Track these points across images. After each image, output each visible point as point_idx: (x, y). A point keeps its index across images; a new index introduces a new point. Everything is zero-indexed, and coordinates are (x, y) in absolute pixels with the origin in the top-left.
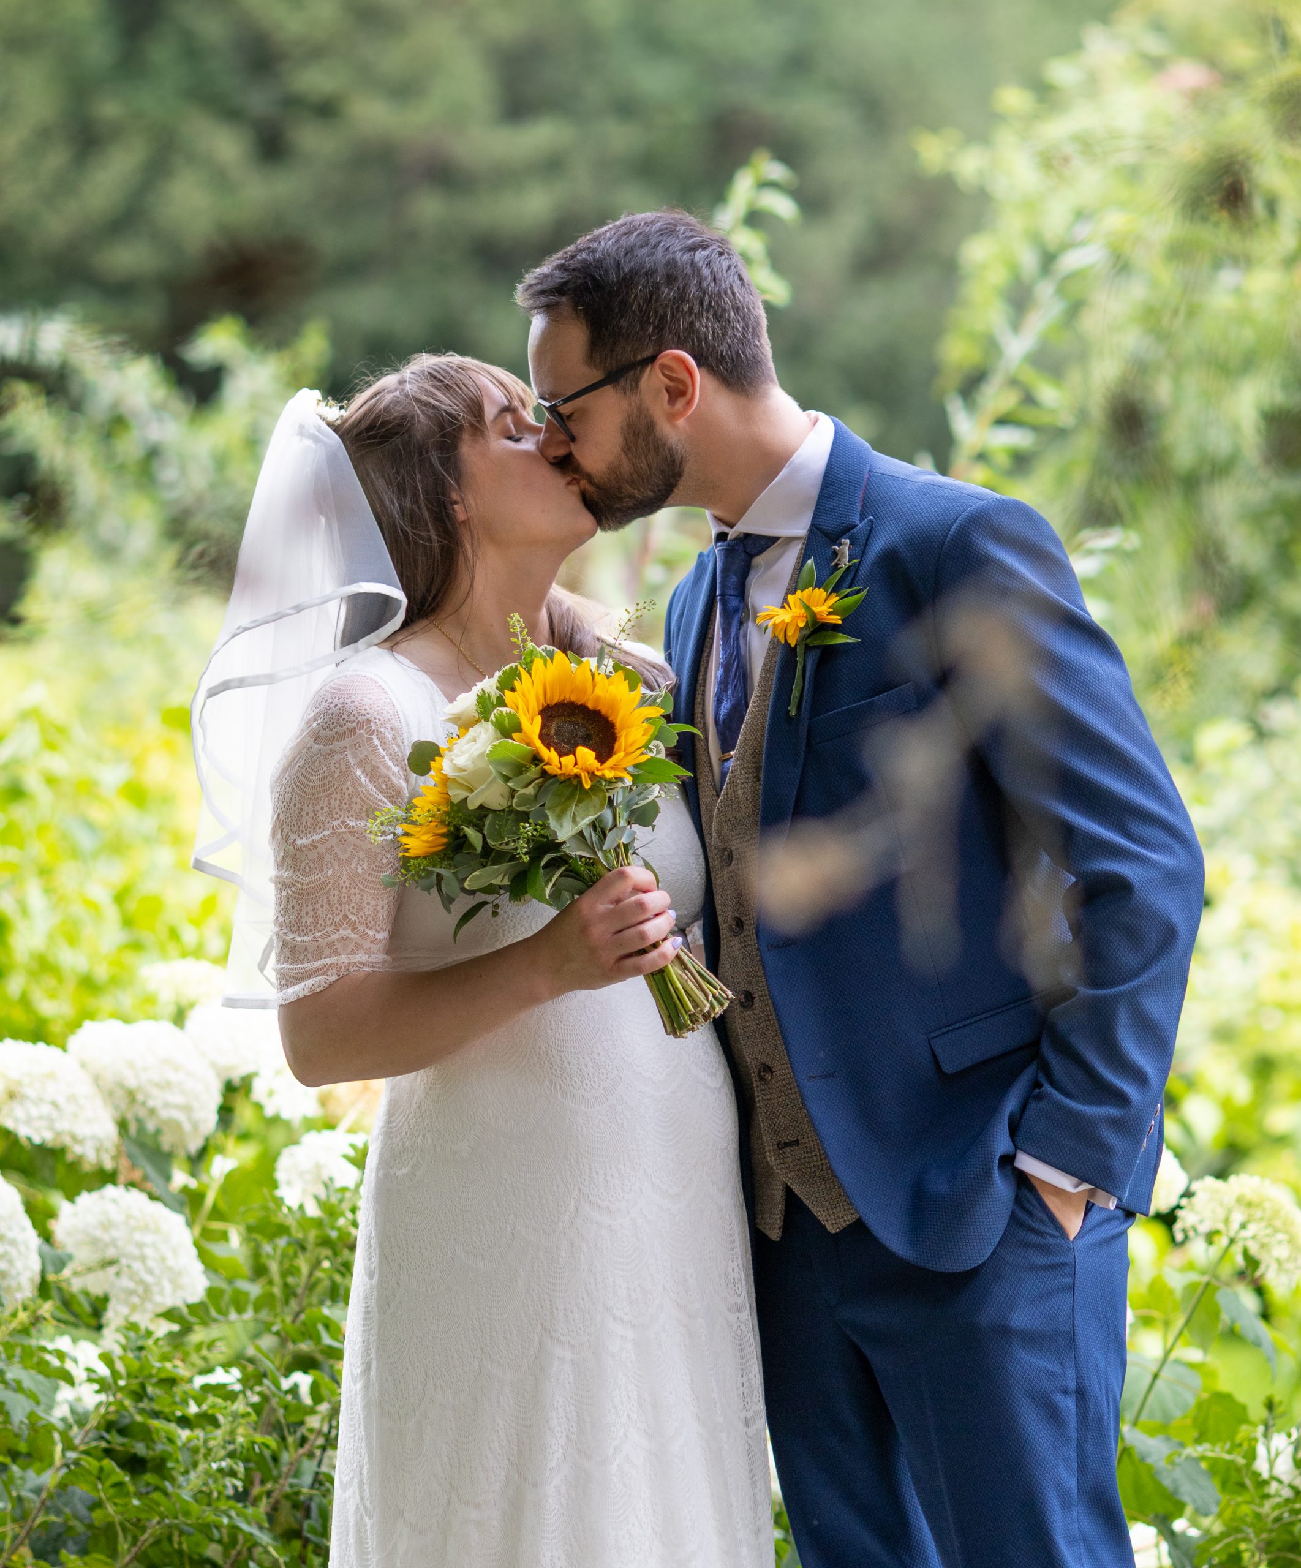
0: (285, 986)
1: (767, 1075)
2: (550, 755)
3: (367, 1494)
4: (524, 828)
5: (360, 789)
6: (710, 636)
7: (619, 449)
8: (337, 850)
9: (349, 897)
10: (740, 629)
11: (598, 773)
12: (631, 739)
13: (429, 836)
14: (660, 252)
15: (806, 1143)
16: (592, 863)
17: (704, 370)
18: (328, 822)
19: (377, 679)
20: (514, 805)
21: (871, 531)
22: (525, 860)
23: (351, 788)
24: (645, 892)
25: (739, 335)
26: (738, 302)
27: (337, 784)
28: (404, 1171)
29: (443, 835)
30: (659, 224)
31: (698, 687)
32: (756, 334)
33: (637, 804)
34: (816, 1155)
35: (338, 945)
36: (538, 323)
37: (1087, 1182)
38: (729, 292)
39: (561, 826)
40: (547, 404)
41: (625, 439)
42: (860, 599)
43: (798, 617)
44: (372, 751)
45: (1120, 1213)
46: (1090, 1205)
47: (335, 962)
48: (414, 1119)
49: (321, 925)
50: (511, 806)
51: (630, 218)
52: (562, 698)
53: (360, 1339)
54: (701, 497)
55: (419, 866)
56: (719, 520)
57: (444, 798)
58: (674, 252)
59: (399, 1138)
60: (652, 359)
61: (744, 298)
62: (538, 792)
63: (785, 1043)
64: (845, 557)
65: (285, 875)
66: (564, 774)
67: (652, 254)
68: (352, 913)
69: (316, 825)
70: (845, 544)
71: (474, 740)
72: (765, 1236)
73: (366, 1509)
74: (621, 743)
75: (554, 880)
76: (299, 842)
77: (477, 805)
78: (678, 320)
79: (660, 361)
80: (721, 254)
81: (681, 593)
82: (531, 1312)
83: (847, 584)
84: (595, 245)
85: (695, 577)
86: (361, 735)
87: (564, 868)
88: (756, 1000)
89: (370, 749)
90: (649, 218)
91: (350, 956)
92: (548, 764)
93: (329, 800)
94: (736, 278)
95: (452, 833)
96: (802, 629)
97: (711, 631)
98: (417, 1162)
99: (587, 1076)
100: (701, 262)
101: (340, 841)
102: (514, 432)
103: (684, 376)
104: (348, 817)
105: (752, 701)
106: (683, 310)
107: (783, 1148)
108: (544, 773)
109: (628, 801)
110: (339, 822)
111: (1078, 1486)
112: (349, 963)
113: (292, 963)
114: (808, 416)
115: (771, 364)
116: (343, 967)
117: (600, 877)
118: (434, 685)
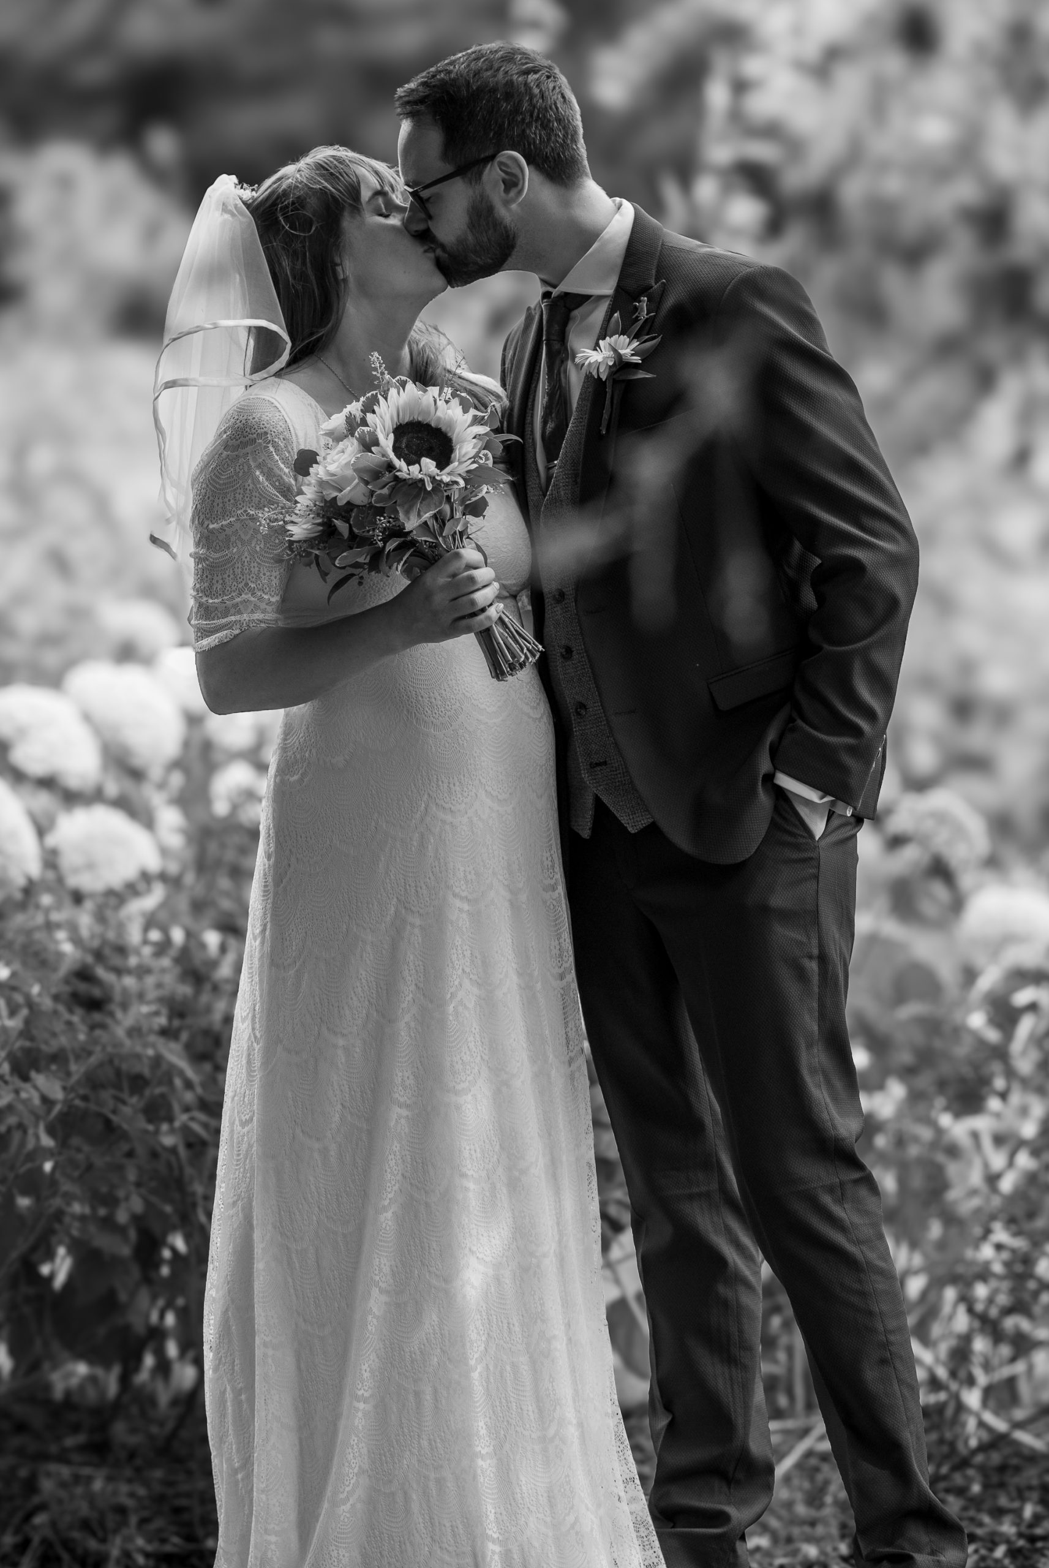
0: (201, 638)
1: (582, 711)
2: (400, 464)
3: (257, 1026)
4: (380, 520)
5: (258, 486)
6: (537, 371)
7: (466, 227)
8: (240, 533)
9: (249, 569)
10: (561, 366)
11: (438, 478)
12: (464, 451)
13: (308, 525)
14: (501, 75)
15: (612, 763)
16: (434, 546)
17: (532, 168)
18: (234, 511)
19: (273, 401)
20: (373, 502)
21: (663, 291)
22: (380, 545)
23: (251, 486)
24: (476, 568)
25: (560, 140)
26: (560, 115)
27: (241, 482)
28: (296, 777)
29: (319, 524)
30: (501, 53)
31: (528, 411)
32: (574, 141)
33: (470, 500)
34: (620, 773)
35: (241, 607)
36: (406, 127)
37: (830, 795)
38: (553, 106)
39: (409, 519)
40: (411, 190)
41: (470, 218)
42: (655, 344)
43: (608, 358)
44: (268, 456)
45: (853, 820)
46: (831, 813)
47: (238, 619)
48: (304, 738)
49: (228, 591)
50: (371, 502)
51: (479, 48)
52: (411, 418)
53: (260, 907)
54: (530, 264)
55: (301, 548)
56: (544, 282)
57: (318, 496)
58: (512, 75)
59: (292, 752)
60: (492, 157)
61: (565, 112)
62: (392, 492)
63: (597, 687)
64: (644, 311)
65: (201, 552)
66: (412, 478)
67: (495, 76)
68: (251, 581)
69: (225, 514)
70: (644, 301)
71: (343, 452)
72: (578, 834)
73: (255, 1037)
74: (456, 454)
75: (404, 559)
76: (211, 526)
77: (345, 502)
78: (513, 128)
79: (499, 159)
80: (548, 77)
81: (513, 340)
82: (389, 888)
83: (645, 331)
84: (452, 67)
85: (524, 325)
86: (260, 444)
87: (412, 550)
88: (574, 653)
89: (267, 455)
90: (494, 47)
91: (250, 615)
92: (399, 471)
93: (234, 494)
94: (559, 96)
95: (326, 523)
96: (610, 367)
97: (537, 368)
98: (305, 770)
99: (436, 707)
100: (533, 83)
101: (243, 526)
102: (384, 211)
103: (516, 171)
104: (249, 507)
105: (571, 422)
106: (517, 120)
107: (594, 767)
108: (396, 478)
109: (464, 498)
110: (242, 511)
111: (819, 1029)
112: (249, 620)
113: (206, 620)
114: (614, 201)
115: (586, 163)
116: (245, 623)
117: (440, 556)
118: (318, 406)
